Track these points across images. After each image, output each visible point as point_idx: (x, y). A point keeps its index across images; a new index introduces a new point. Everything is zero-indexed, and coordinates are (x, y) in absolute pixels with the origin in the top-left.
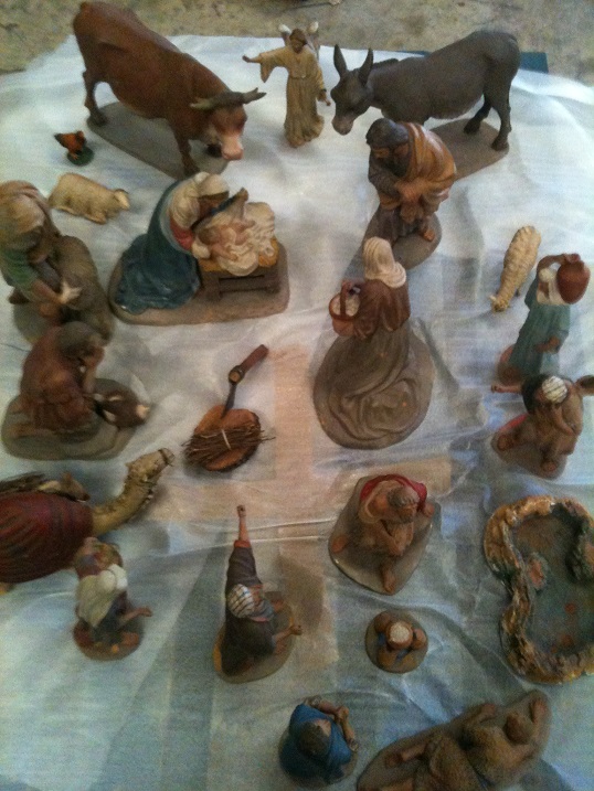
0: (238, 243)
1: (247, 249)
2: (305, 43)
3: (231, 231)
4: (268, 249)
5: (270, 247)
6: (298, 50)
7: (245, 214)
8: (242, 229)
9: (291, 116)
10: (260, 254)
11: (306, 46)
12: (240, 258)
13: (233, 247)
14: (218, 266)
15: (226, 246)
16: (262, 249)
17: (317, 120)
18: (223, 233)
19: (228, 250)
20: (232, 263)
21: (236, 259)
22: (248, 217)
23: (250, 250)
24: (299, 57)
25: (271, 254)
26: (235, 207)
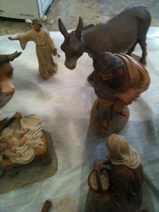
0: (20, 145)
1: (27, 147)
2: (41, 26)
3: (14, 139)
4: (40, 145)
5: (42, 143)
6: (38, 30)
7: (22, 125)
8: (22, 136)
9: (41, 65)
10: (35, 149)
11: (42, 28)
12: (23, 154)
13: (18, 148)
14: (10, 162)
15: (13, 149)
16: (36, 146)
17: (54, 65)
18: (9, 141)
19: (15, 151)
20: (18, 159)
21: (21, 156)
22: (25, 126)
23: (29, 147)
24: (39, 34)
25: (42, 147)
26: (14, 124)
